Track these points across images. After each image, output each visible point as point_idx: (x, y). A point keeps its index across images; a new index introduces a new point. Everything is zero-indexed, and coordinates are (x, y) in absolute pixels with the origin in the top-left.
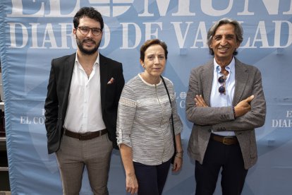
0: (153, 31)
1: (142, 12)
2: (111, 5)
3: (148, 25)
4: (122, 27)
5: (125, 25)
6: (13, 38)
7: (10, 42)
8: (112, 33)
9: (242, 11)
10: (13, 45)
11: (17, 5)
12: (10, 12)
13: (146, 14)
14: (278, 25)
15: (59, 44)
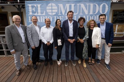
0: (61, 18)
1: (59, 14)
2: (52, 12)
3: (60, 17)
4: (54, 17)
5: (55, 17)
6: (30, 20)
7: (29, 20)
8: (52, 18)
9: (80, 13)
10: (30, 21)
11: (31, 12)
12: (29, 14)
13: (60, 14)
14: (88, 16)
15: (40, 21)
